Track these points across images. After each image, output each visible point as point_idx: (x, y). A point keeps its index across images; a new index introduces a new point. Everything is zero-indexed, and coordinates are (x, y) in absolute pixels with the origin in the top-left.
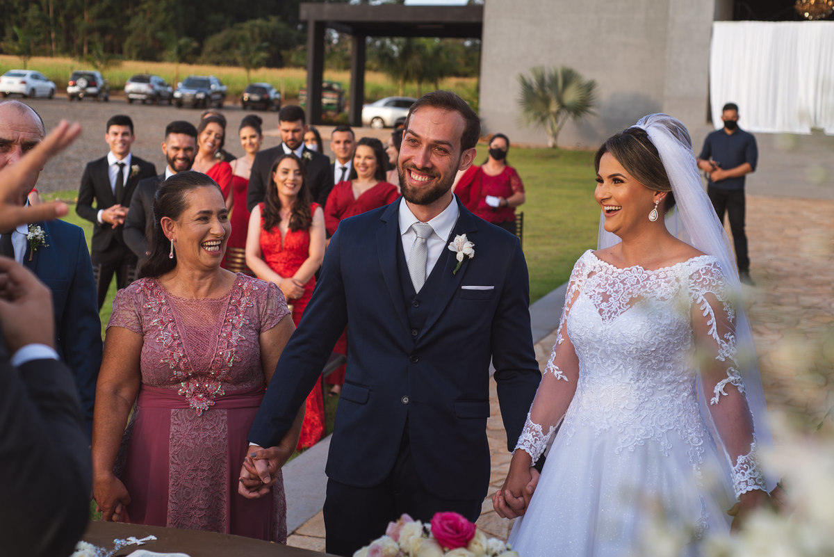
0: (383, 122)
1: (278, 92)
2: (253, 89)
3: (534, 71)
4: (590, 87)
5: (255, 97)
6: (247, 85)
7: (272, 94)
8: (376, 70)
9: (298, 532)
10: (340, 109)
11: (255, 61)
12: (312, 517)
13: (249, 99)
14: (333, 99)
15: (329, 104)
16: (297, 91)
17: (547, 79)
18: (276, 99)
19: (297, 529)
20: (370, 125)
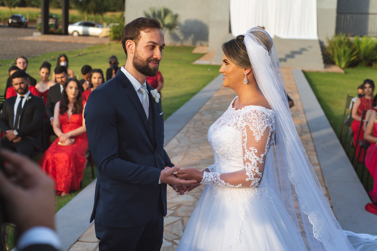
0: (78, 33)
1: (26, 19)
2: (13, 17)
3: (150, 9)
4: (176, 17)
5: (15, 21)
6: (10, 16)
7: (23, 19)
8: (74, 9)
9: (80, 240)
10: (56, 26)
11: (13, 4)
12: (85, 232)
13: (12, 22)
14: (53, 22)
15: (51, 25)
16: (35, 18)
17: (156, 12)
18: (25, 22)
19: (79, 238)
20: (72, 34)
